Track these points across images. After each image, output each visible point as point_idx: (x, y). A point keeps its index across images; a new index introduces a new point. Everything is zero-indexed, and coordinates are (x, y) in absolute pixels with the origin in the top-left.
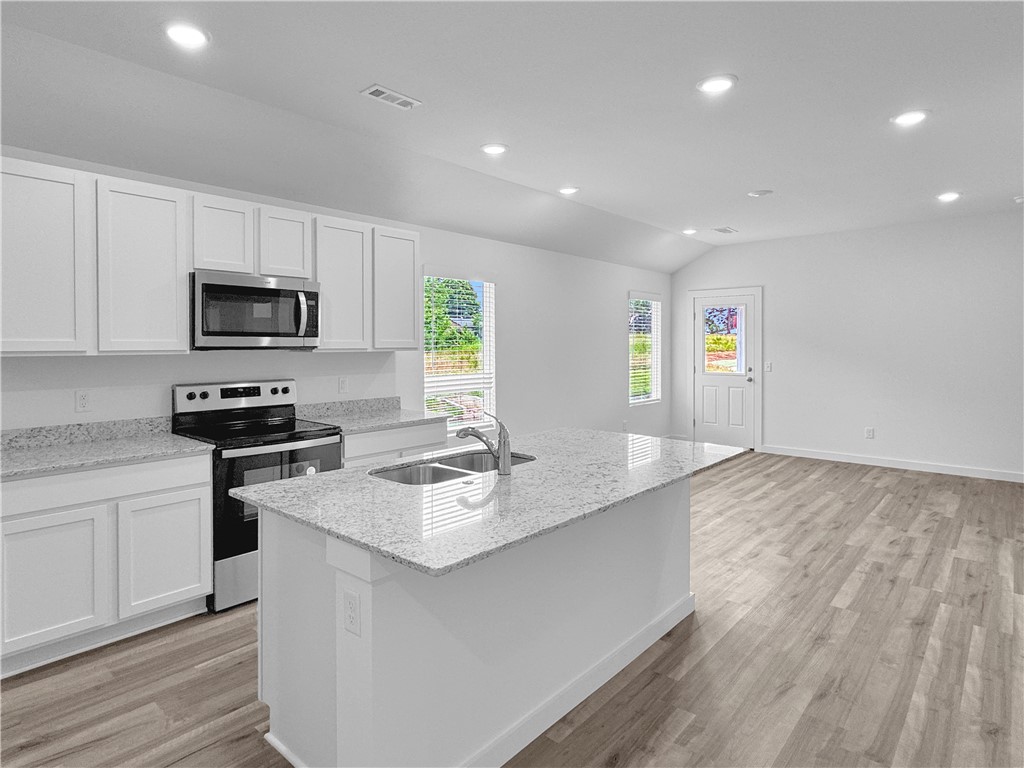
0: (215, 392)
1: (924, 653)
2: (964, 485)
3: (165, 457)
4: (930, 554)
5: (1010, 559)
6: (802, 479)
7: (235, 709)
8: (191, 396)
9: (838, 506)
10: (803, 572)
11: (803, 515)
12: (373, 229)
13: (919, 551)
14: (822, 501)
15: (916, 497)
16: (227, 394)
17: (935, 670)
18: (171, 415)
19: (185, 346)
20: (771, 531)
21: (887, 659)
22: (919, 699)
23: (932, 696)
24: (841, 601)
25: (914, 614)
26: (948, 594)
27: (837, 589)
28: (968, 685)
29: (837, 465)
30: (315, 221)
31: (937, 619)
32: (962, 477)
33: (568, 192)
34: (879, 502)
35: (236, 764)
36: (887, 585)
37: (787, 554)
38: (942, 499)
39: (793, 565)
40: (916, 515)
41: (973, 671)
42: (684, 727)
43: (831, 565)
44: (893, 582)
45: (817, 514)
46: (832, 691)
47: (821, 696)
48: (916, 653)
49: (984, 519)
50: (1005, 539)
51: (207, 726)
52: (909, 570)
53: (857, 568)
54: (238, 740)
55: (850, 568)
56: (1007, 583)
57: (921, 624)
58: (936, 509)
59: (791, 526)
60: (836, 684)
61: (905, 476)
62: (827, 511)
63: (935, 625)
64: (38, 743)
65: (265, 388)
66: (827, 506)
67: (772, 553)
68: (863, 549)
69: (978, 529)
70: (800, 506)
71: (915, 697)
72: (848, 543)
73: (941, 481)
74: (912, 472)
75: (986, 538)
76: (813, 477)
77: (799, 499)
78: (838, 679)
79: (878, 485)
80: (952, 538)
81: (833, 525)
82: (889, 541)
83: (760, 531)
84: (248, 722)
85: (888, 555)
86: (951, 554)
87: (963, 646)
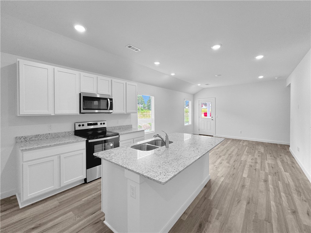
0: (86, 124)
1: (269, 189)
2: (263, 144)
3: (73, 142)
4: (262, 162)
5: (280, 163)
6: (226, 143)
7: (94, 213)
8: (80, 126)
9: (236, 150)
10: (233, 167)
11: (229, 152)
12: (126, 83)
13: (259, 161)
14: (232, 149)
15: (253, 147)
16: (89, 125)
17: (274, 194)
18: (74, 130)
19: (78, 113)
20: (223, 157)
21: (261, 192)
22: (273, 203)
23: (275, 202)
24: (245, 175)
25: (263, 178)
26: (269, 173)
27: (243, 172)
28: (283, 198)
29: (233, 140)
30: (112, 80)
31: (269, 180)
32: (262, 142)
33: (173, 74)
34: (245, 149)
35: (96, 231)
36: (254, 171)
37: (228, 163)
38: (259, 148)
39: (231, 166)
40: (255, 152)
41: (283, 194)
42: (216, 214)
43: (240, 166)
44: (255, 170)
45: (232, 152)
46: (251, 201)
47: (248, 203)
48: (268, 190)
49: (270, 152)
50: (277, 158)
51: (87, 219)
52: (258, 166)
53: (246, 166)
54: (96, 223)
55: (244, 166)
56: (282, 169)
57: (266, 181)
58: (259, 150)
59: (227, 155)
60: (251, 199)
61: (249, 142)
62: (234, 151)
63: (269, 181)
64: (38, 227)
65: (99, 123)
66: (234, 150)
67: (225, 163)
68: (246, 161)
69: (270, 155)
70: (228, 150)
71: (271, 202)
72: (242, 159)
73: (258, 143)
74: (251, 141)
75: (273, 158)
76: (229, 142)
77: (227, 148)
78: (251, 198)
79: (244, 144)
80: (265, 157)
81: (237, 155)
82: (251, 159)
83: (220, 157)
84: (98, 217)
85: (252, 163)
86: (266, 162)
87: (278, 187)
